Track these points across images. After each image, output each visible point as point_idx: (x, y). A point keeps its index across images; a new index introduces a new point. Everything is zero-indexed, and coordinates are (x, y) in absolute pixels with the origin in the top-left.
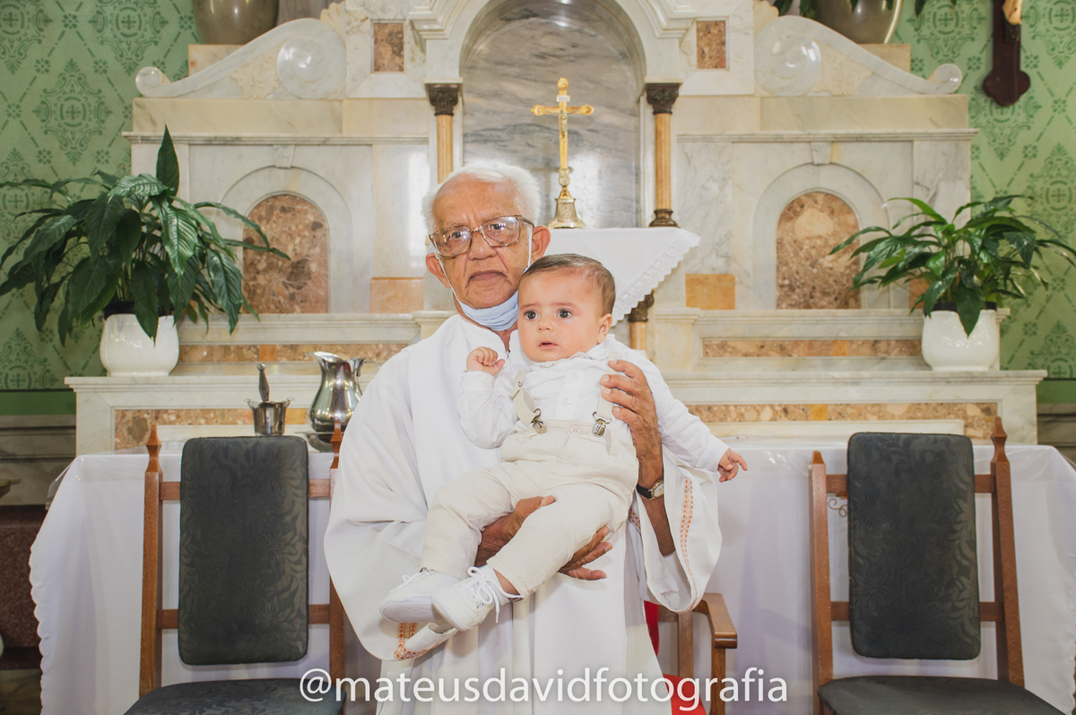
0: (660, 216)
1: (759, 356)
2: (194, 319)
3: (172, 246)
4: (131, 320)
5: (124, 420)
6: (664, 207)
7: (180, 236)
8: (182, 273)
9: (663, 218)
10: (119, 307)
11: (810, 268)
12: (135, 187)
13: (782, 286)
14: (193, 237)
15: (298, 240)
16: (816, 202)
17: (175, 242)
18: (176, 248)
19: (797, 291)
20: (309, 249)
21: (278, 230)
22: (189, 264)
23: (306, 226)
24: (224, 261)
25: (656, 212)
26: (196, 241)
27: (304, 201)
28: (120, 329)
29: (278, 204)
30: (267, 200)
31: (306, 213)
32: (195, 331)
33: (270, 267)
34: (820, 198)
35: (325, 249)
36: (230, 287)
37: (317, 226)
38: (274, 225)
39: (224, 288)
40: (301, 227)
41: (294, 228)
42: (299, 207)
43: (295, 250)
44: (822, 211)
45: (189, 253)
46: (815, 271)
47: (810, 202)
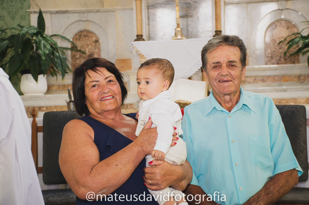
0: (217, 33)
1: (254, 83)
2: (53, 76)
3: (41, 50)
4: (30, 76)
5: (29, 110)
6: (219, 29)
7: (45, 46)
8: (45, 59)
9: (218, 34)
10: (26, 72)
11: (279, 49)
12: (28, 30)
13: (268, 57)
14: (49, 47)
15: (90, 47)
16: (281, 24)
17: (43, 49)
18: (43, 51)
19: (274, 58)
20: (94, 50)
21: (83, 43)
22: (47, 56)
23: (93, 42)
24: (60, 55)
25: (216, 32)
26: (50, 48)
27: (91, 33)
28: (27, 79)
29: (83, 34)
30: (79, 33)
31: (93, 37)
32: (53, 80)
33: (81, 57)
34: (283, 23)
35: (99, 50)
36: (62, 63)
37: (97, 41)
38: (81, 42)
39: (60, 64)
40: (91, 42)
41: (88, 42)
42: (90, 35)
43: (89, 50)
44: (284, 27)
45: (47, 52)
46: (281, 50)
47: (279, 24)
